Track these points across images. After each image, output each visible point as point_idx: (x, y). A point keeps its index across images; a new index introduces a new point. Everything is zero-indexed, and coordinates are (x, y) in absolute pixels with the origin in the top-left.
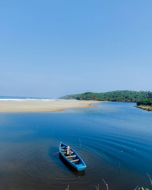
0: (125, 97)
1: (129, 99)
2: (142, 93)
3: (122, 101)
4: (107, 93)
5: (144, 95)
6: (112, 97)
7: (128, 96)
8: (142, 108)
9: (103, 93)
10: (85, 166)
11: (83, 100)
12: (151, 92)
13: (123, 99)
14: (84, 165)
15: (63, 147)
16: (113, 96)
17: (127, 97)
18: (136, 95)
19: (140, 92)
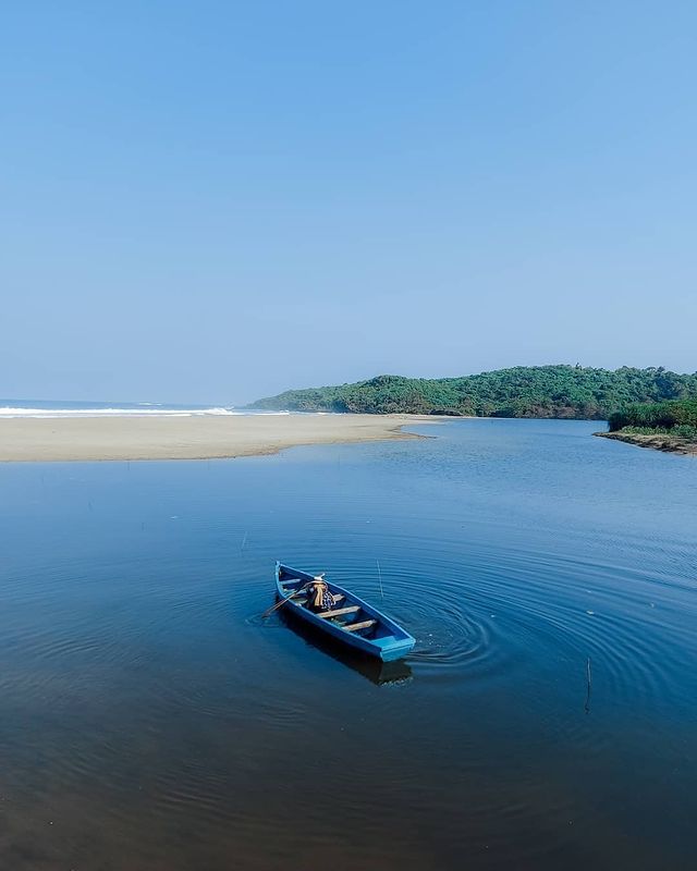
0: (554, 398)
1: (568, 405)
2: (629, 379)
3: (539, 416)
4: (472, 378)
5: (638, 384)
6: (494, 396)
7: (566, 393)
8: (634, 442)
9: (453, 380)
10: (411, 641)
11: (361, 412)
12: (670, 373)
13: (543, 404)
14: (404, 637)
15: (290, 582)
16: (500, 393)
17: (559, 397)
18: (602, 388)
19: (619, 372)
